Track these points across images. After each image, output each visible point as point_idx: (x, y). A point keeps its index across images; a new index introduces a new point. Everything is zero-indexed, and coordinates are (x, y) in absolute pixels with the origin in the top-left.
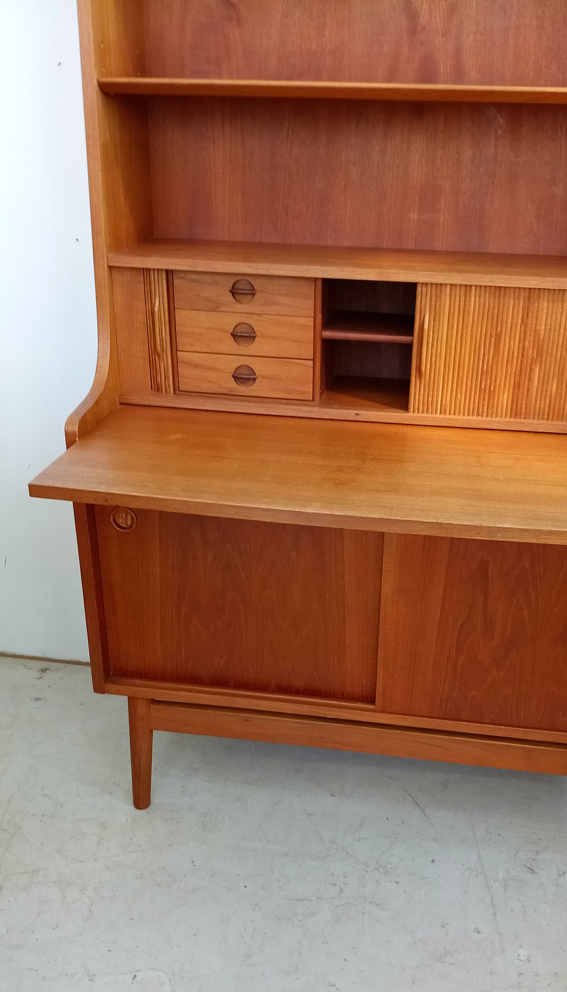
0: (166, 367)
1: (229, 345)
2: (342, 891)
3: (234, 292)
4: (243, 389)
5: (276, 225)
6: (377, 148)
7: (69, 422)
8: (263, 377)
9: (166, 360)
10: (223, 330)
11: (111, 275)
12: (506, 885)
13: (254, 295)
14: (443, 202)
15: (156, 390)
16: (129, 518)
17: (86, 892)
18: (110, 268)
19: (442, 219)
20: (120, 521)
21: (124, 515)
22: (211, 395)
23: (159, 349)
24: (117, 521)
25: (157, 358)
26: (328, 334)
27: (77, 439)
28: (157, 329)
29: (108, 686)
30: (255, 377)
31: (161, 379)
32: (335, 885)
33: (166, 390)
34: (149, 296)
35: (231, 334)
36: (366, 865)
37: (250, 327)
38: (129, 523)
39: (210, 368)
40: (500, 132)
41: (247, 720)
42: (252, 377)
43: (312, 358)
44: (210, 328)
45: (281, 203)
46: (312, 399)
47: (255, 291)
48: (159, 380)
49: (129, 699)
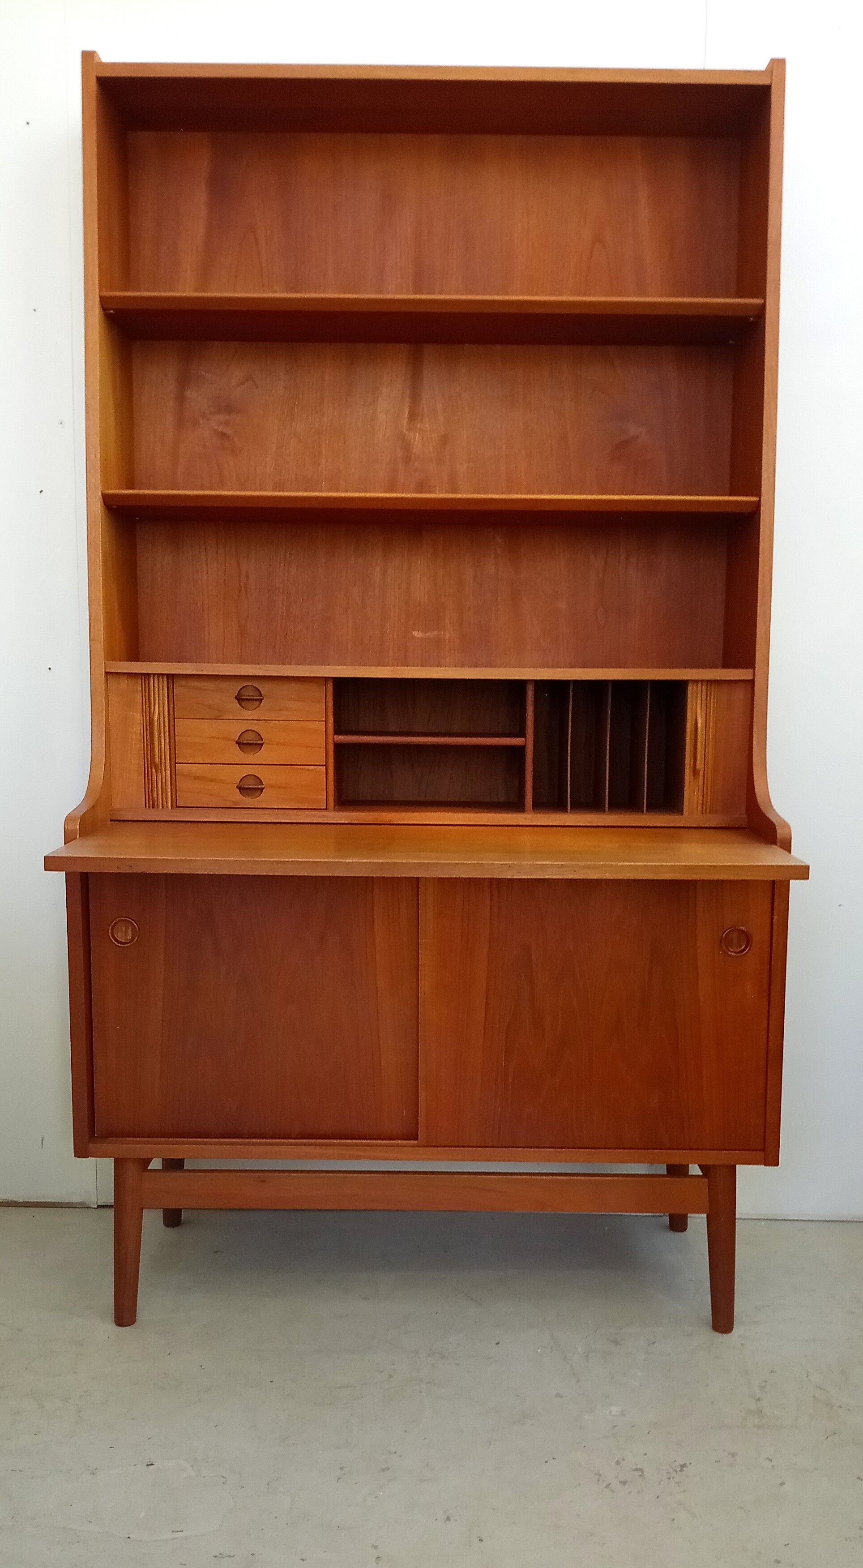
0: (164, 781)
1: (236, 753)
3: (239, 699)
4: (249, 801)
5: (274, 647)
6: (378, 569)
7: (68, 820)
8: (272, 786)
9: (164, 772)
10: (227, 739)
11: (107, 680)
12: (587, 1357)
13: (261, 700)
14: (447, 621)
15: (151, 805)
16: (130, 931)
17: (70, 1401)
18: (107, 673)
19: (447, 637)
20: (120, 935)
21: (124, 929)
23: (157, 760)
24: (116, 936)
25: (154, 770)
26: (341, 738)
27: (78, 836)
28: (156, 737)
29: (92, 1146)
30: (262, 787)
31: (158, 794)
32: (382, 1371)
33: (162, 804)
34: (147, 702)
35: (237, 743)
37: (257, 734)
38: (130, 938)
39: (213, 780)
40: (499, 551)
42: (259, 787)
43: (324, 764)
44: (212, 737)
45: (279, 625)
46: (325, 808)
47: (261, 696)
48: (156, 796)
49: (117, 1162)
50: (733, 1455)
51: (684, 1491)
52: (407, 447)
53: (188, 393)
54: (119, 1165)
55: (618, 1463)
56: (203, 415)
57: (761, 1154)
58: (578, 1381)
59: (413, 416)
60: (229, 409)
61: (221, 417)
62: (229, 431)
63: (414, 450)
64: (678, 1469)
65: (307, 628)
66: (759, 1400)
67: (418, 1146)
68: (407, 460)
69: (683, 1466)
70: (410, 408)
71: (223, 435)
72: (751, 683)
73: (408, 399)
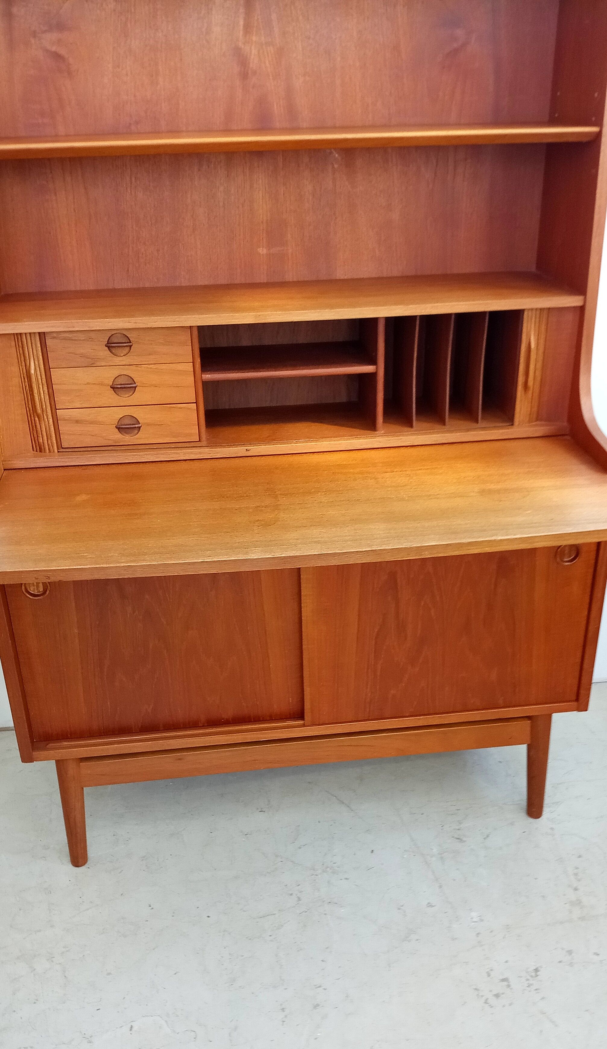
0: (48, 429)
1: (110, 397)
2: (299, 899)
3: (110, 346)
4: (127, 439)
5: (128, 271)
6: (222, 189)
8: (148, 425)
9: (46, 420)
10: (102, 384)
12: (442, 857)
13: (131, 346)
14: (289, 235)
15: (38, 451)
16: (40, 586)
19: (290, 251)
20: (32, 591)
21: (35, 584)
22: (96, 449)
23: (39, 411)
24: (28, 591)
25: (37, 419)
26: (208, 376)
28: (35, 391)
29: (36, 753)
30: (140, 425)
31: (43, 439)
32: (291, 894)
33: (49, 449)
34: (23, 359)
35: (111, 387)
36: (314, 870)
37: (129, 378)
38: (41, 591)
39: (91, 423)
40: (336, 166)
41: (180, 759)
42: (136, 426)
43: (195, 402)
44: (88, 384)
45: (131, 248)
46: (198, 440)
47: (130, 342)
48: (41, 441)
49: (58, 762)
50: (570, 952)
51: (543, 998)
52: (243, 61)
53: (15, 10)
54: (61, 765)
55: (489, 975)
56: (34, 34)
57: (575, 703)
58: (440, 887)
59: (248, 29)
60: (60, 27)
61: (54, 36)
62: (63, 52)
63: (251, 65)
64: (533, 974)
65: (158, 250)
66: (576, 889)
67: (304, 725)
68: (244, 76)
69: (536, 970)
70: (245, 19)
71: (57, 57)
72: (582, 309)
73: (242, 10)
